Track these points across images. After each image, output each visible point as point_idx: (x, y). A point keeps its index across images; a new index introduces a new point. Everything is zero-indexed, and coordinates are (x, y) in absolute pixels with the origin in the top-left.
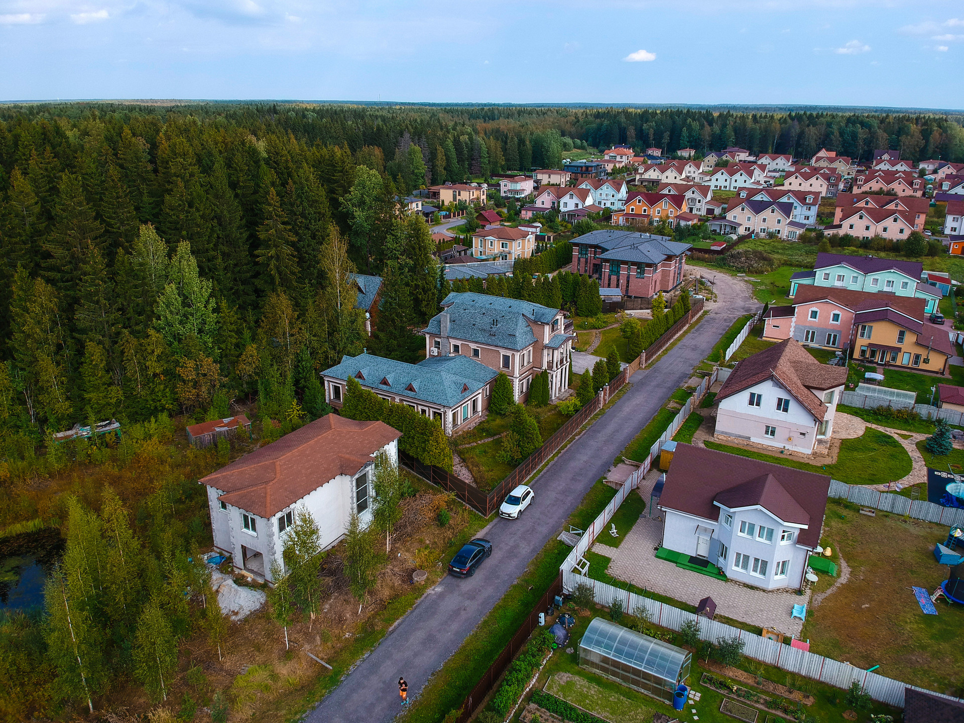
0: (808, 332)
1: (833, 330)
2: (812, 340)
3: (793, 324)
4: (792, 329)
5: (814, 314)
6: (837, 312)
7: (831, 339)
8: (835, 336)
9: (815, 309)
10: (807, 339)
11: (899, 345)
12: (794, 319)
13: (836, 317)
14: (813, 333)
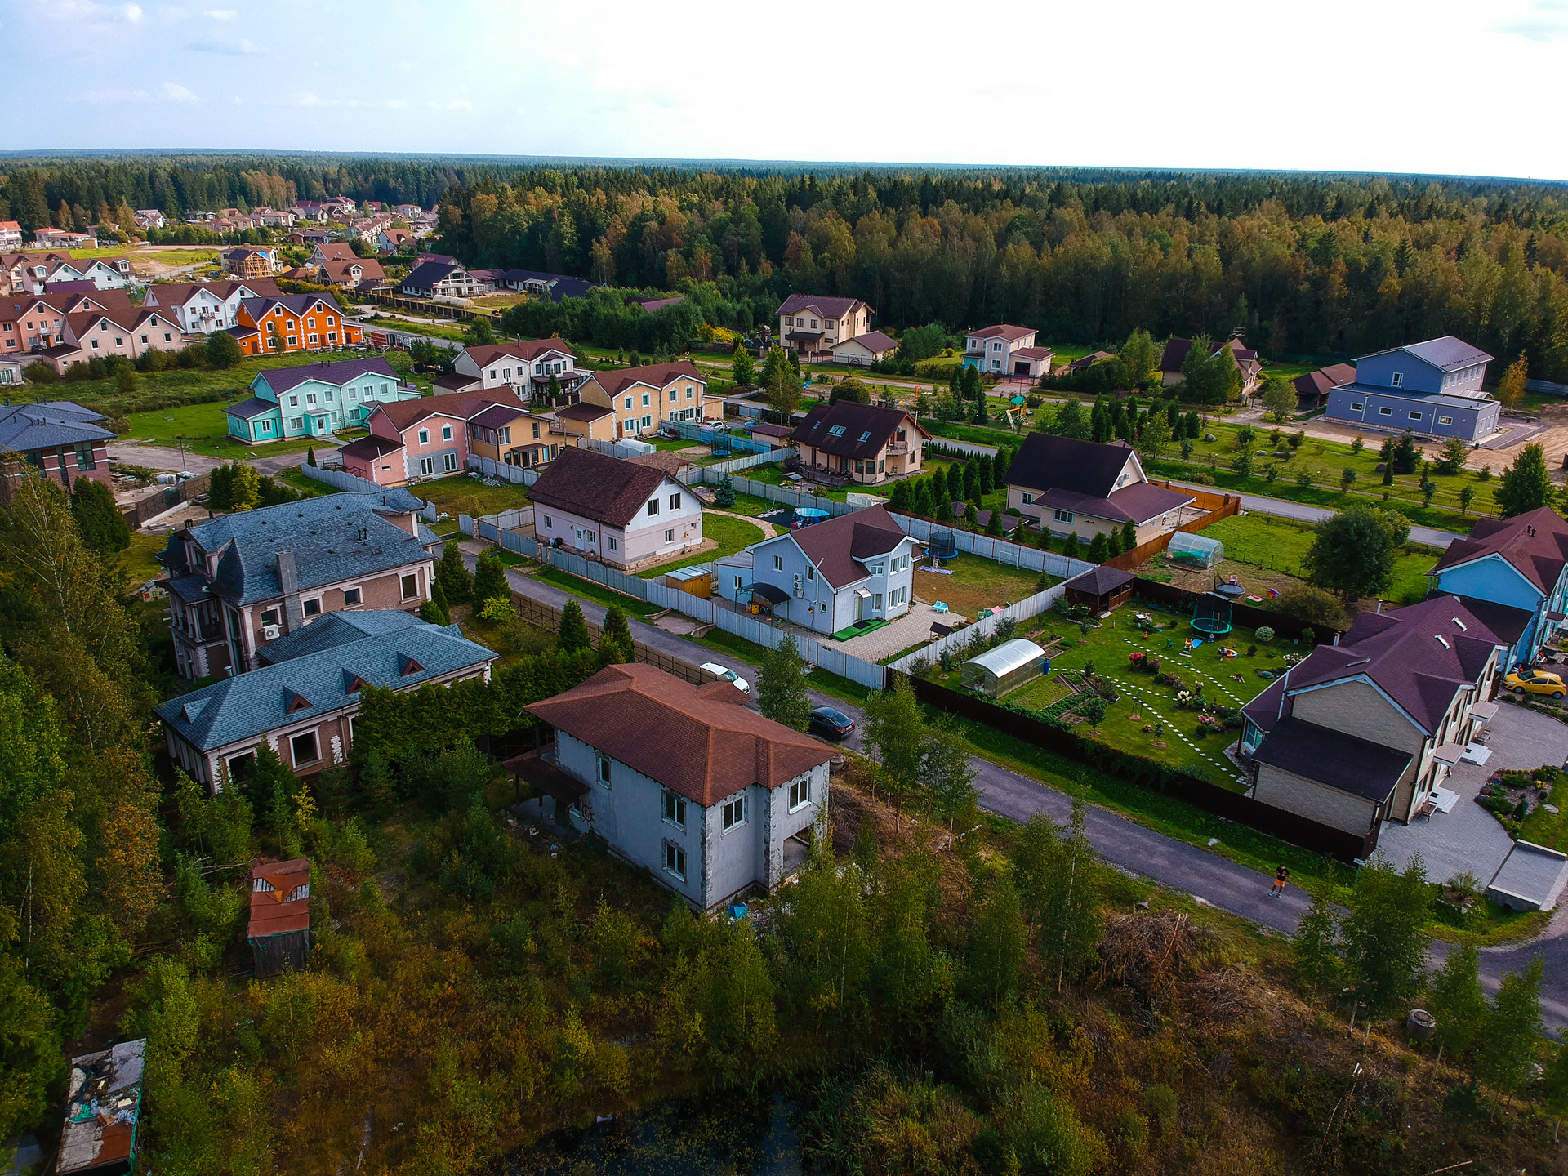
0: (423, 461)
1: (449, 450)
2: (430, 471)
3: (405, 457)
4: (406, 464)
5: (424, 436)
6: (447, 426)
7: (449, 462)
8: (452, 456)
9: (423, 429)
10: (424, 472)
11: (537, 441)
12: (404, 450)
13: (447, 432)
14: (429, 460)
